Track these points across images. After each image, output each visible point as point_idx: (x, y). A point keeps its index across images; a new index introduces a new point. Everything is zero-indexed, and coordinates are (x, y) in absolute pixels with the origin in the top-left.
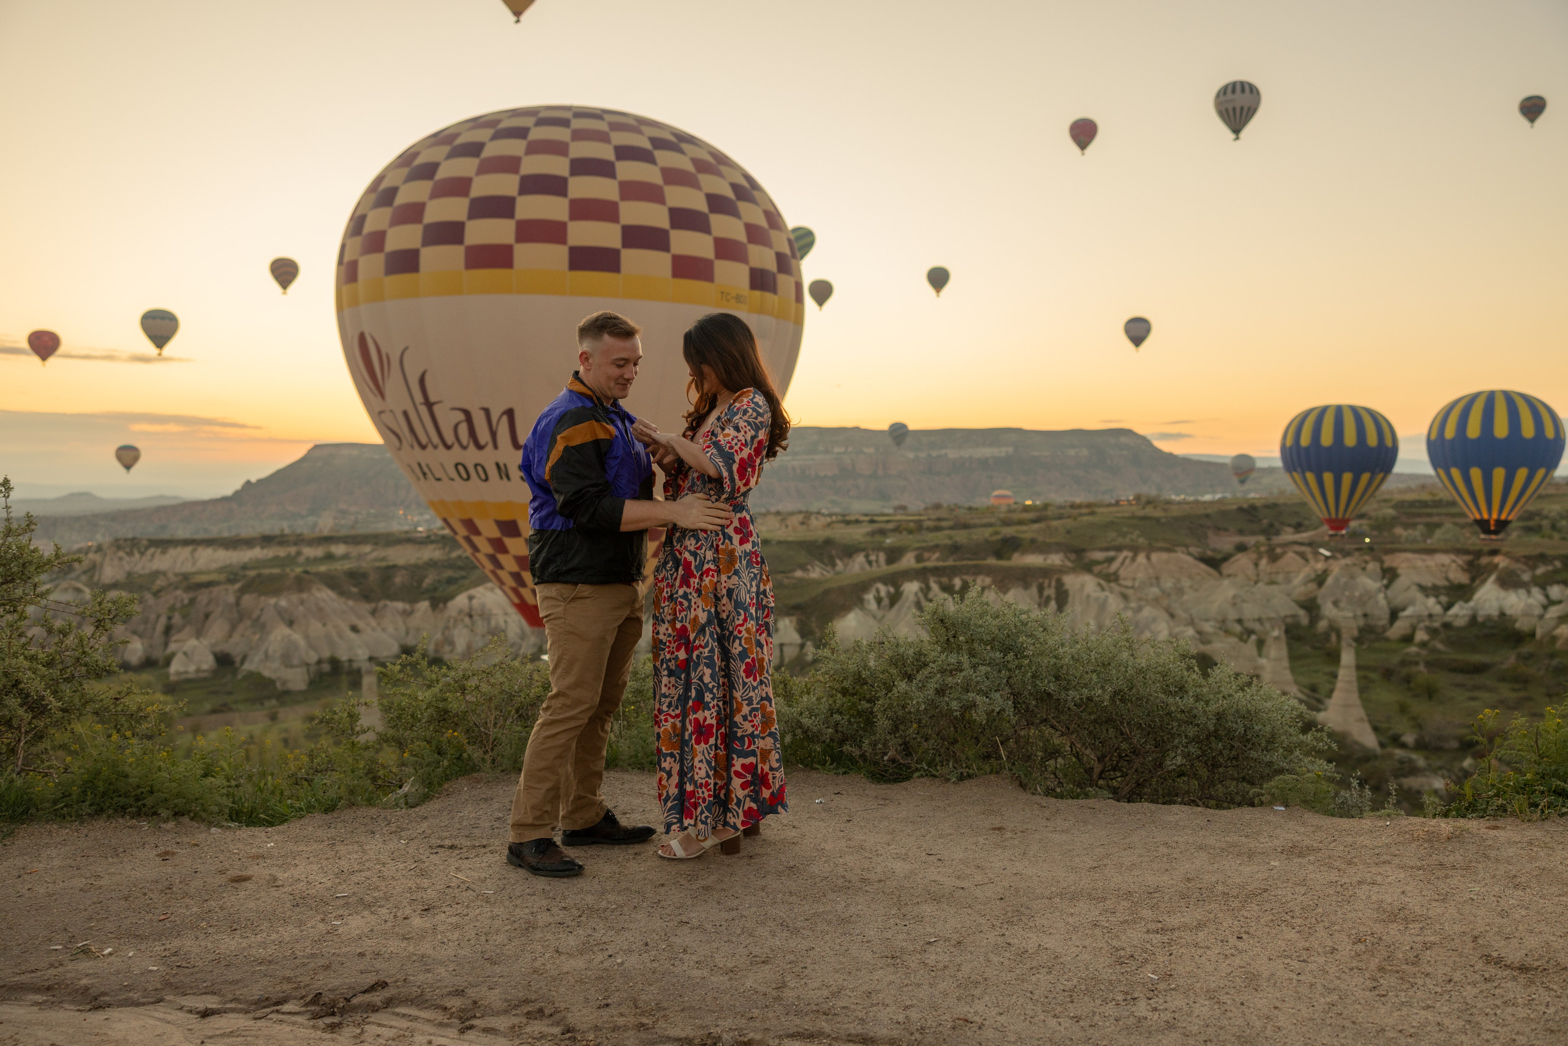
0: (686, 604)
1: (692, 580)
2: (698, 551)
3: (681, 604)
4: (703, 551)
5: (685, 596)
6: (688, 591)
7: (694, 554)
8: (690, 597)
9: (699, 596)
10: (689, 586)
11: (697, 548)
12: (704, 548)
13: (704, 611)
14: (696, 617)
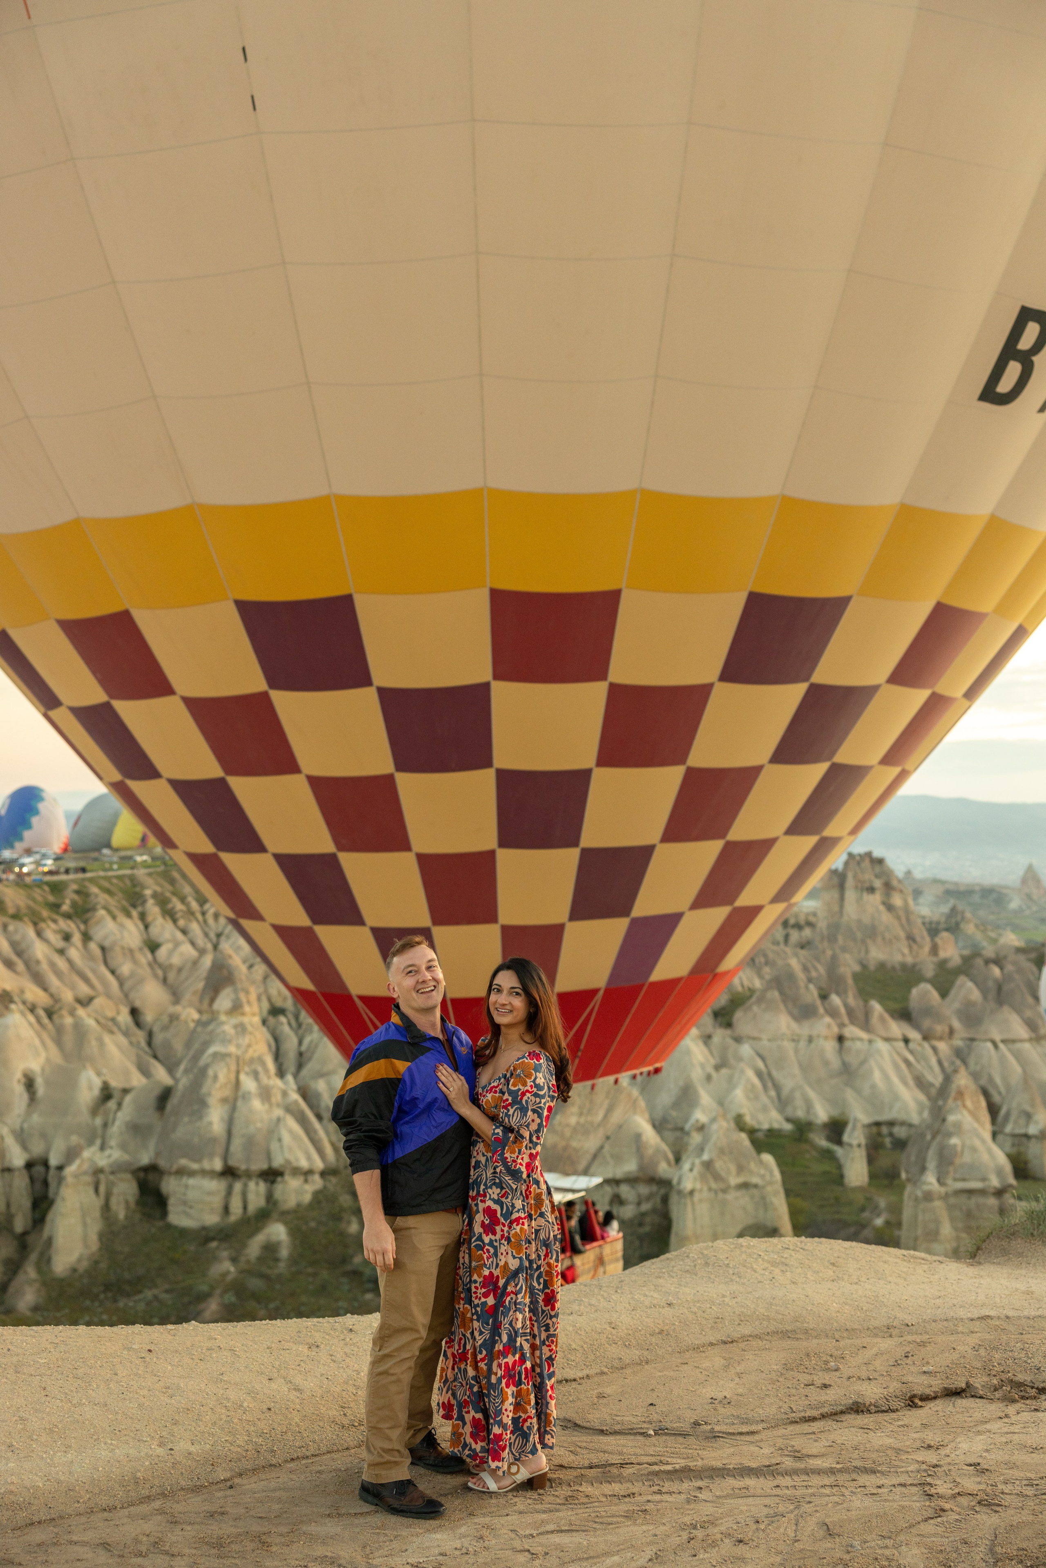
0: (492, 1250)
1: (498, 1228)
2: (503, 1200)
3: (488, 1251)
4: (509, 1200)
5: (491, 1243)
6: (493, 1238)
7: (498, 1202)
8: (495, 1244)
9: (508, 1244)
10: (494, 1233)
11: (502, 1197)
12: (510, 1197)
13: (514, 1257)
14: (506, 1263)
